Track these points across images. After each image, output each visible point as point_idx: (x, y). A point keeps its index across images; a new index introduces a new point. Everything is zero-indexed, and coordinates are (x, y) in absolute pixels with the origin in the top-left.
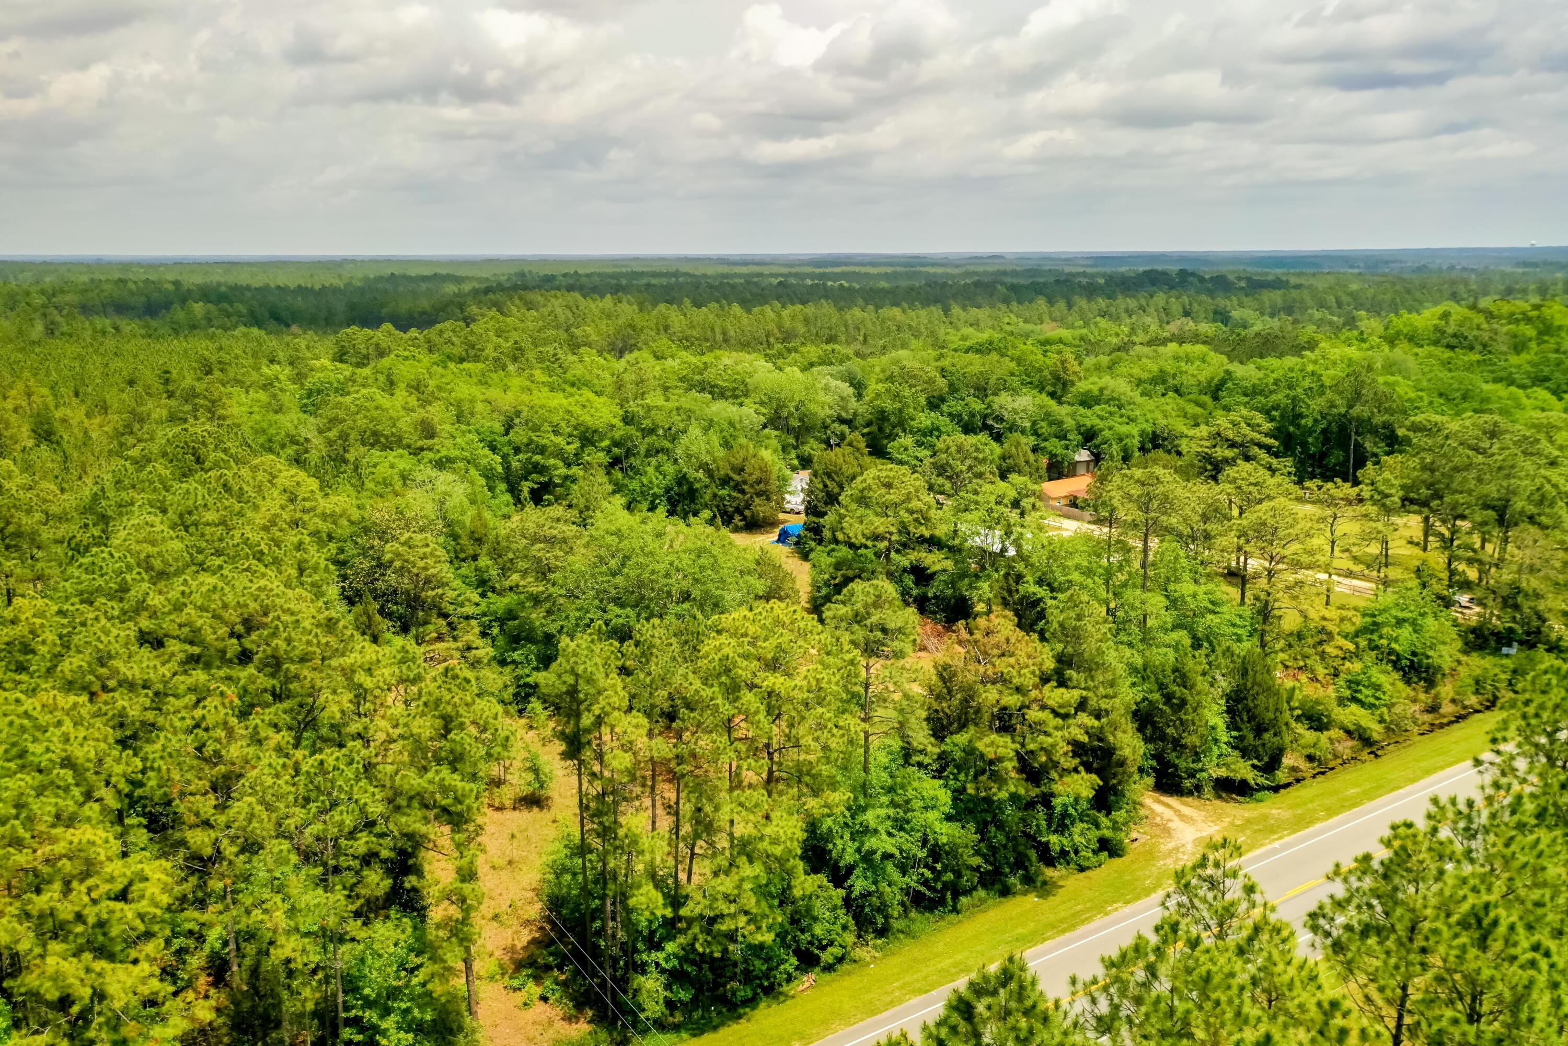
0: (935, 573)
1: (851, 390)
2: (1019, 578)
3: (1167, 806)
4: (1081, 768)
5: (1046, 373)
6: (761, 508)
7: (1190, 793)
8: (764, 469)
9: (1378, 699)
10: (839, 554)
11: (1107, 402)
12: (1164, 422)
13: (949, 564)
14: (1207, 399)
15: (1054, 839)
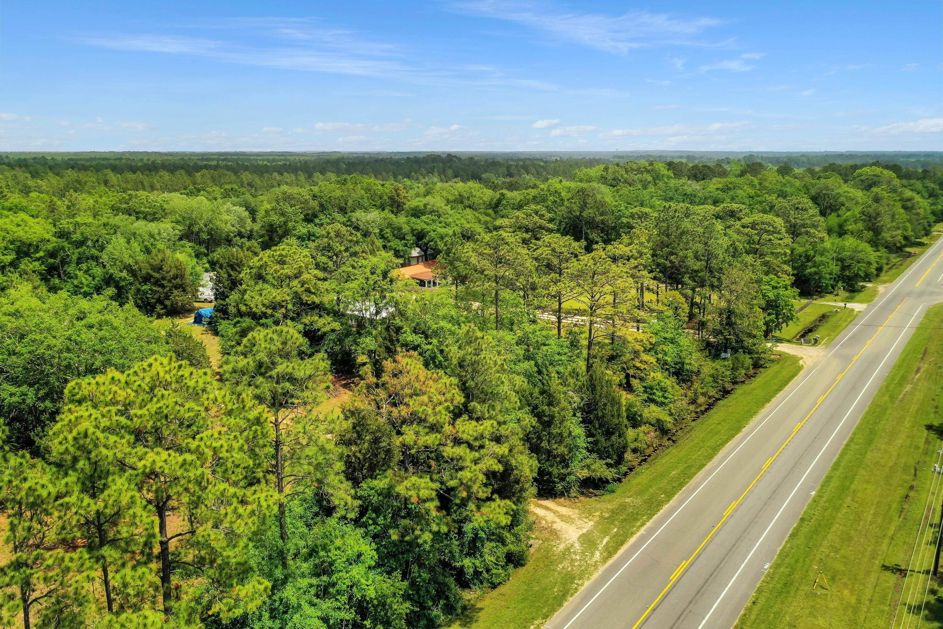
0: (325, 334)
1: (247, 213)
2: (398, 330)
3: (547, 508)
4: (495, 496)
5: (385, 197)
6: (178, 297)
7: (562, 495)
8: (179, 267)
9: (666, 398)
10: (244, 325)
11: (431, 213)
12: (468, 226)
13: (336, 325)
14: (490, 211)
15: (467, 562)
